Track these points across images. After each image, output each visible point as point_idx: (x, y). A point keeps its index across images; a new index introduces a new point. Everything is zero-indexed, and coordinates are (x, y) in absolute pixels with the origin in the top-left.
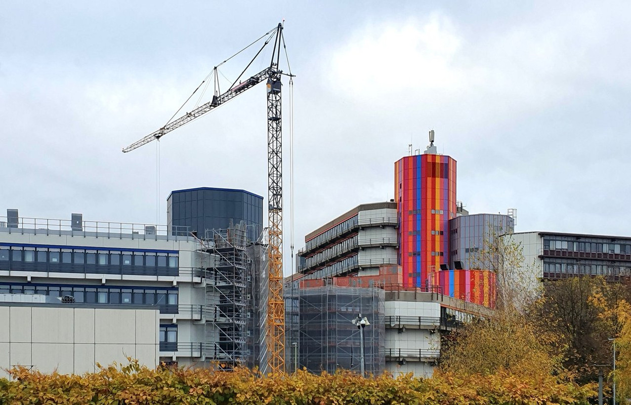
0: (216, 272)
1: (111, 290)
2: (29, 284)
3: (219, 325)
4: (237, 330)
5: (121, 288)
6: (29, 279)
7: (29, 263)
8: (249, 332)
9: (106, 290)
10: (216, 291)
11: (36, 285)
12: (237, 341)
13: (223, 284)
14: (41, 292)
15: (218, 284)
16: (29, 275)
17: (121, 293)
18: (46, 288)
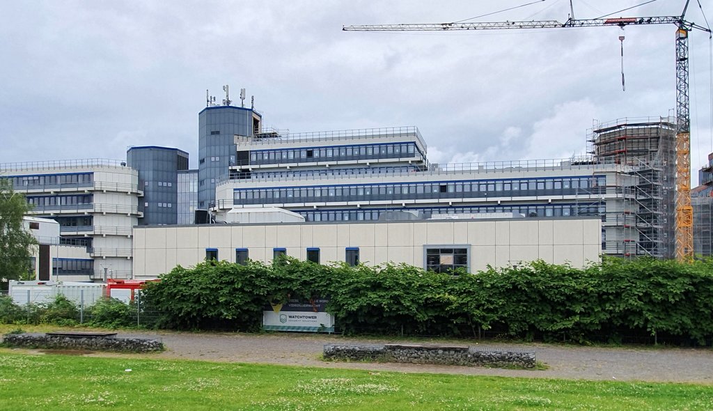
0: (637, 188)
1: (555, 207)
2: (499, 206)
3: (639, 229)
4: (655, 232)
5: (562, 205)
6: (499, 203)
7: (499, 192)
8: (666, 234)
9: (552, 207)
10: (637, 203)
11: (503, 206)
12: (656, 241)
13: (643, 198)
14: (507, 211)
15: (638, 198)
16: (499, 199)
17: (562, 209)
18: (510, 208)
